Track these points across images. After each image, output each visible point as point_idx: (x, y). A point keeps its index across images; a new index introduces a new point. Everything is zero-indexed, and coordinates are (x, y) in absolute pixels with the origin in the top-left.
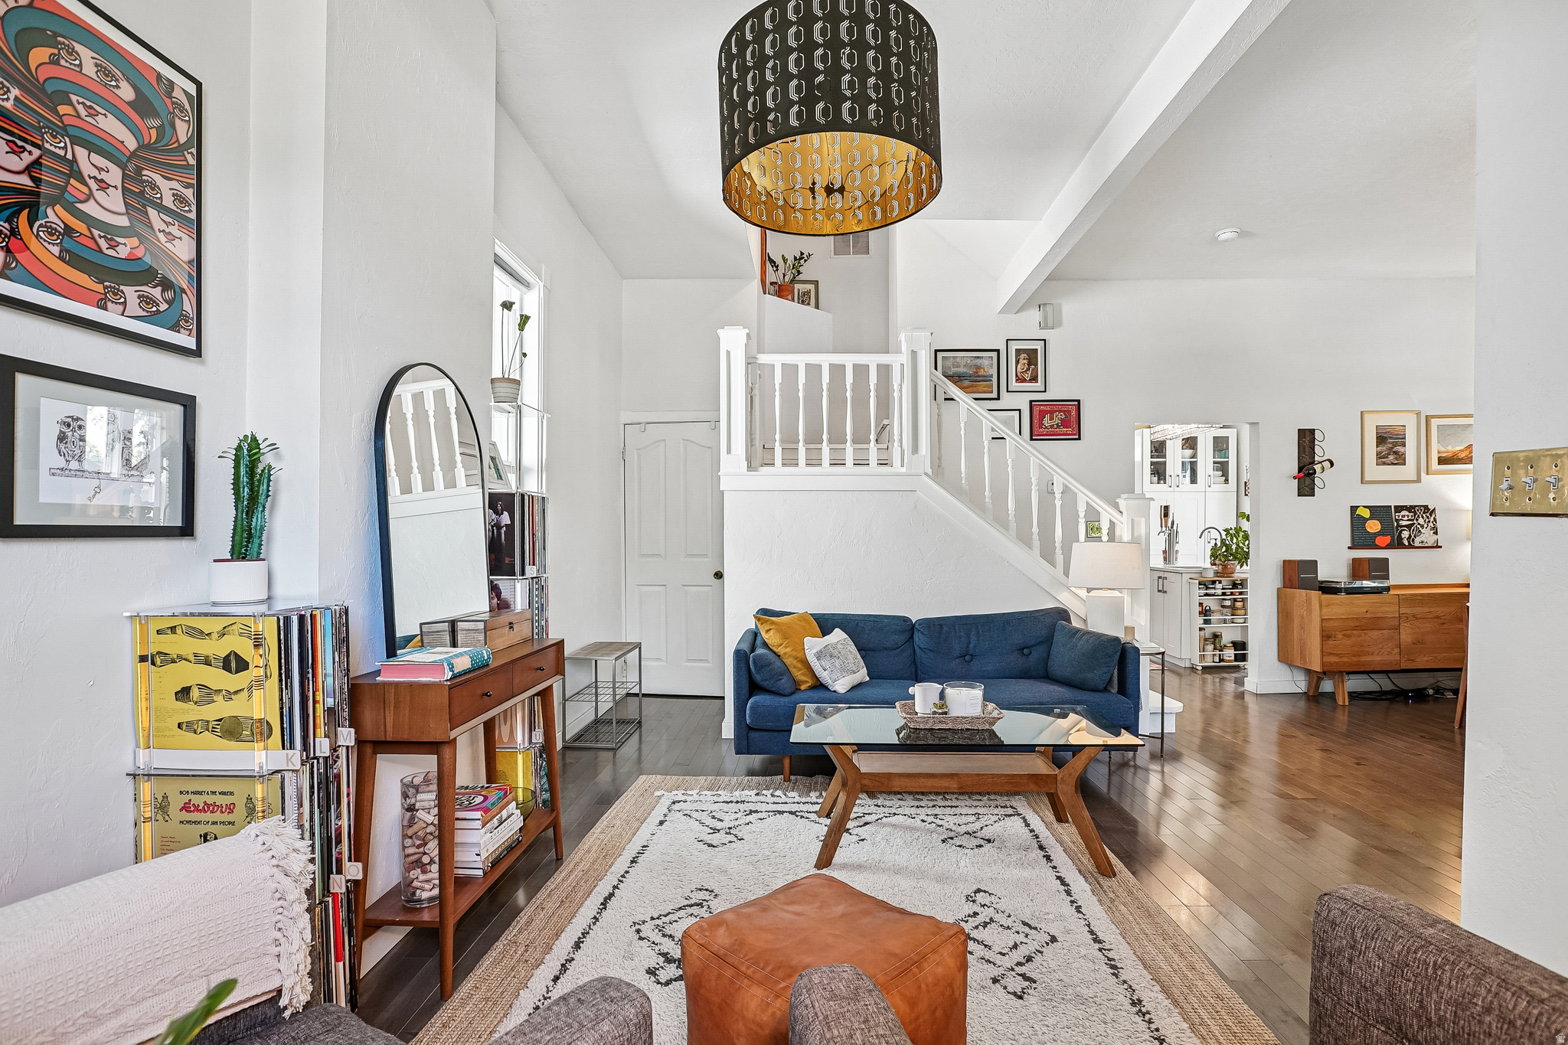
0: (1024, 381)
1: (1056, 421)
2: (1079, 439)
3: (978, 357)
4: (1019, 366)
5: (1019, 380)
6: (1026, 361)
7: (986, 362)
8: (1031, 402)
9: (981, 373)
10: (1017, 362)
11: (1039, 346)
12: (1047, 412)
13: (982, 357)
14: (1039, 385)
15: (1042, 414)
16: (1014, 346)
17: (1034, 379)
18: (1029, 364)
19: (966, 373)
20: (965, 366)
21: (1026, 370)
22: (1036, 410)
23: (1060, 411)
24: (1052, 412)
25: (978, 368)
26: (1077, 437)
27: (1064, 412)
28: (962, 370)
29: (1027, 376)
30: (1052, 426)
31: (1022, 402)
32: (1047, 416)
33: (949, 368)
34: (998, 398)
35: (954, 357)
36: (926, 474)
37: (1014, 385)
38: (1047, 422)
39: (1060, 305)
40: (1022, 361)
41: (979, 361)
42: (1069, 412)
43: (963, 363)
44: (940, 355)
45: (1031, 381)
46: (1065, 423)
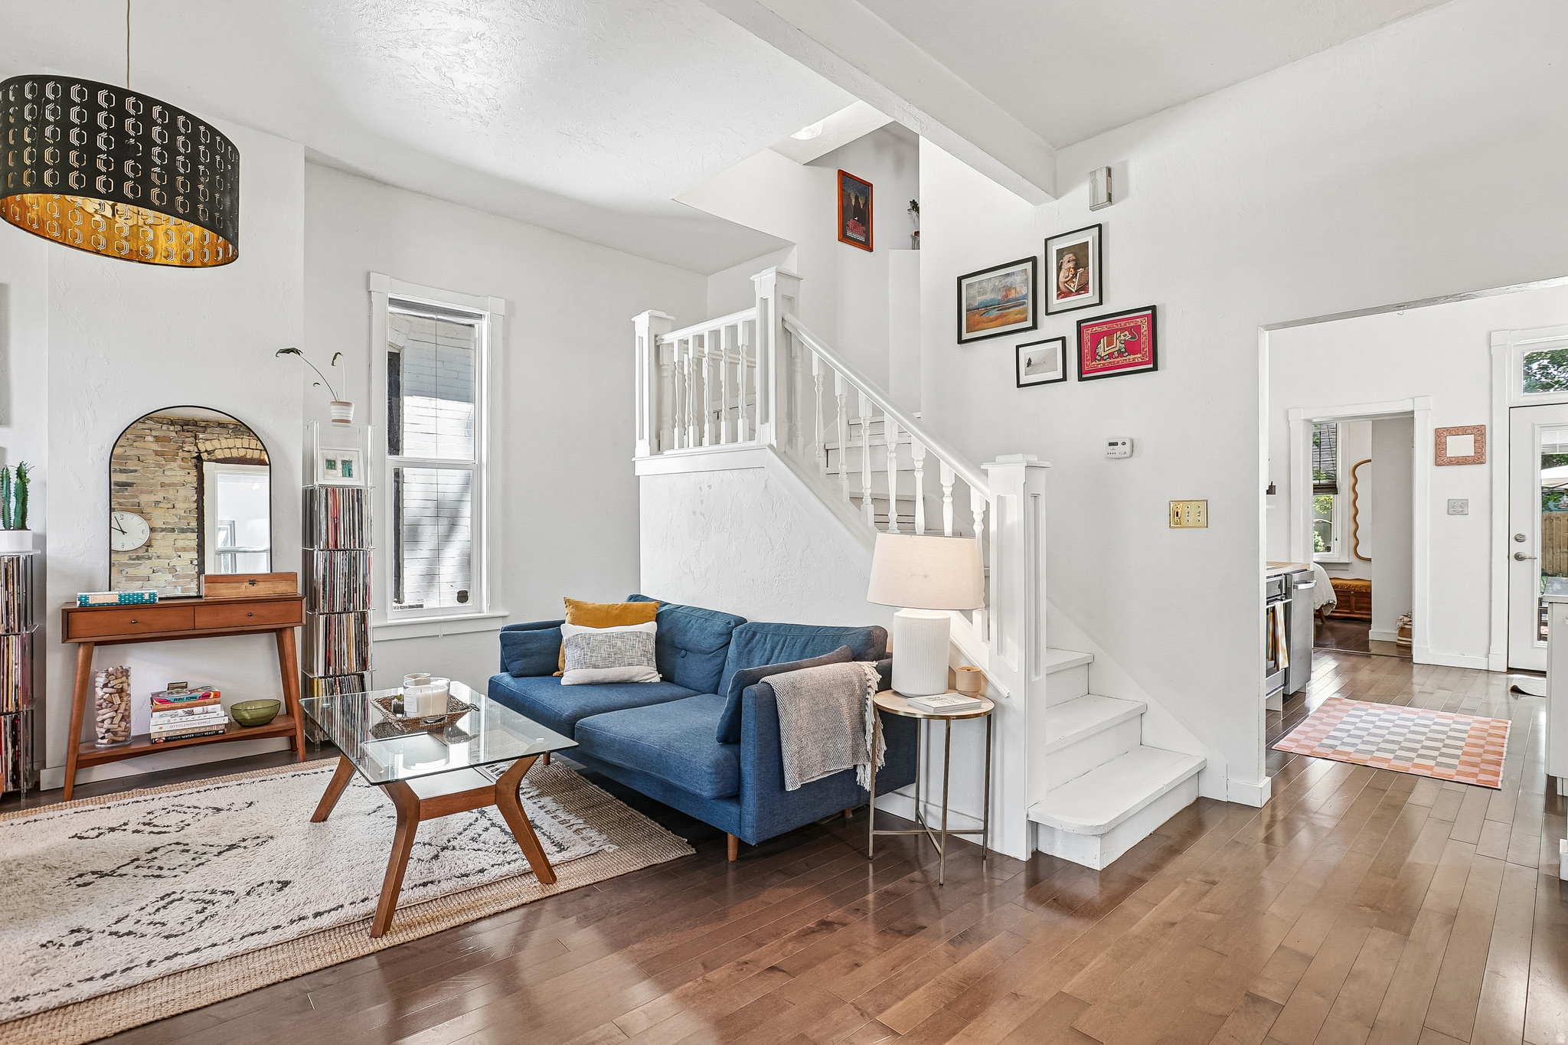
0: (1069, 293)
1: (1118, 345)
2: (1155, 368)
3: (1008, 275)
4: (1062, 274)
5: (1062, 294)
6: (1071, 265)
7: (1018, 279)
8: (1079, 323)
9: (1013, 295)
10: (1059, 268)
11: (1090, 237)
12: (1100, 335)
13: (1013, 273)
14: (1091, 296)
15: (1096, 339)
16: (1055, 246)
17: (1083, 288)
18: (1076, 268)
19: (993, 300)
20: (992, 290)
21: (1072, 278)
22: (1086, 337)
23: (1122, 330)
24: (1109, 334)
25: (1008, 289)
26: (1151, 366)
27: (1129, 329)
28: (988, 297)
29: (1073, 287)
30: (1111, 355)
31: (1066, 326)
32: (1104, 341)
33: (974, 297)
34: (1035, 327)
35: (980, 282)
36: (771, 447)
37: (1056, 303)
38: (1102, 349)
39: (1124, 166)
40: (1066, 266)
41: (1009, 280)
42: (1138, 328)
43: (989, 286)
44: (965, 282)
45: (1078, 292)
46: (1131, 347)
